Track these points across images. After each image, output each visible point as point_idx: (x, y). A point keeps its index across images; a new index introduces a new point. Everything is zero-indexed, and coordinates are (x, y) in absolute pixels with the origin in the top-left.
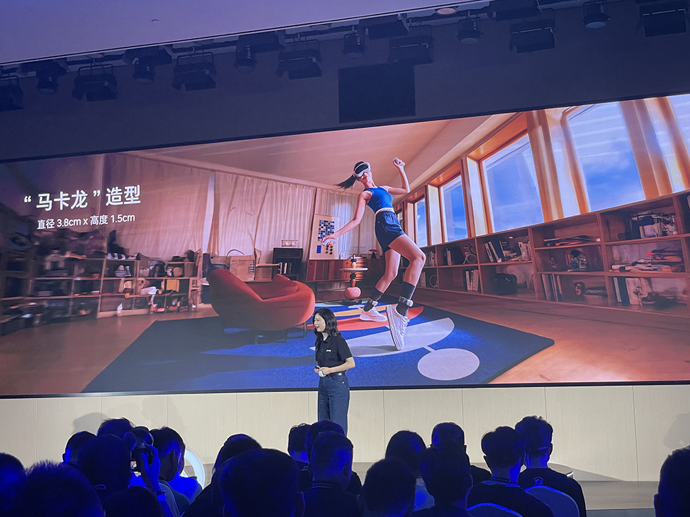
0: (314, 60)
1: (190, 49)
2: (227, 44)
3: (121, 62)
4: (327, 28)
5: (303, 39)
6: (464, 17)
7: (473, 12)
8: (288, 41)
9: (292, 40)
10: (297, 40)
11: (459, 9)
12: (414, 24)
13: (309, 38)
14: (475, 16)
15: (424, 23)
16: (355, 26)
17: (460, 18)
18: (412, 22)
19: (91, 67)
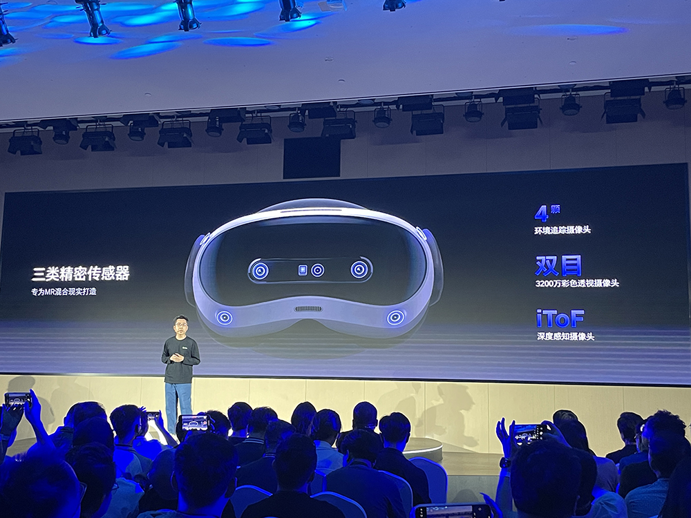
0: (266, 131)
1: (173, 117)
2: (201, 115)
3: (119, 124)
4: (278, 108)
5: (259, 115)
6: (379, 107)
7: (386, 104)
8: (247, 115)
9: (251, 115)
10: (254, 115)
11: (375, 101)
12: (342, 109)
13: (263, 114)
14: (387, 107)
15: (349, 109)
16: (299, 108)
17: (376, 107)
18: (341, 107)
19: (96, 125)
